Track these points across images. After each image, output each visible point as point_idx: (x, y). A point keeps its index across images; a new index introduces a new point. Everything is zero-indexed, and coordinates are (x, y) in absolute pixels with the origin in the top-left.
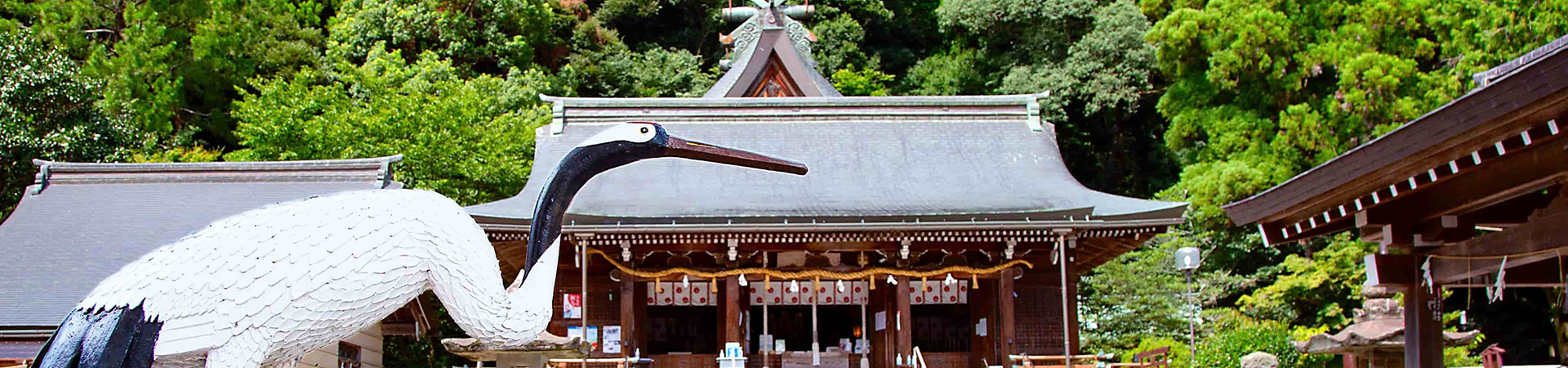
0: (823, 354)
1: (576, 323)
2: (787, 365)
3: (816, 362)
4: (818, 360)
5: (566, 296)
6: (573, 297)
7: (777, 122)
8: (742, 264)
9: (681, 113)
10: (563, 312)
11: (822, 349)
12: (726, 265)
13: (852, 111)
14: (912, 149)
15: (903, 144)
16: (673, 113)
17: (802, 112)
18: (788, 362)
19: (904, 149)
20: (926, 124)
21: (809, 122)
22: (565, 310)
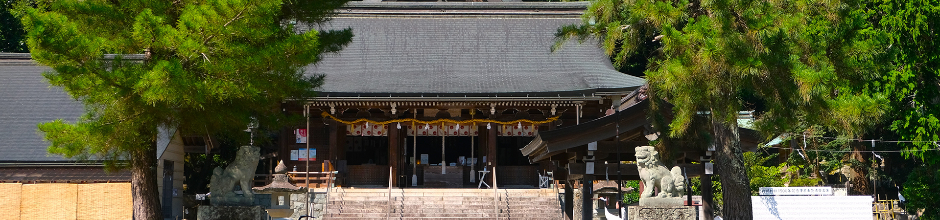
0: (448, 167)
1: (303, 146)
2: (427, 174)
3: (444, 172)
4: (445, 171)
5: (298, 130)
6: (302, 131)
7: (431, 18)
8: (399, 116)
9: (371, 11)
10: (296, 140)
11: (447, 164)
12: (390, 117)
13: (478, 12)
14: (512, 38)
15: (507, 35)
16: (366, 11)
17: (447, 12)
18: (427, 172)
19: (507, 38)
20: (523, 20)
21: (450, 18)
22: (297, 138)
